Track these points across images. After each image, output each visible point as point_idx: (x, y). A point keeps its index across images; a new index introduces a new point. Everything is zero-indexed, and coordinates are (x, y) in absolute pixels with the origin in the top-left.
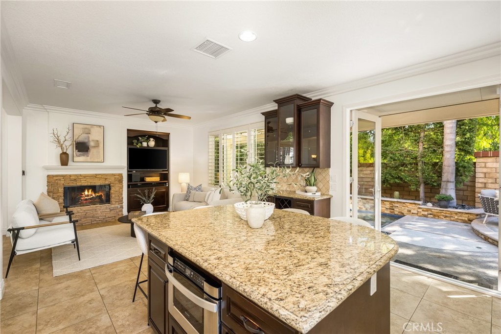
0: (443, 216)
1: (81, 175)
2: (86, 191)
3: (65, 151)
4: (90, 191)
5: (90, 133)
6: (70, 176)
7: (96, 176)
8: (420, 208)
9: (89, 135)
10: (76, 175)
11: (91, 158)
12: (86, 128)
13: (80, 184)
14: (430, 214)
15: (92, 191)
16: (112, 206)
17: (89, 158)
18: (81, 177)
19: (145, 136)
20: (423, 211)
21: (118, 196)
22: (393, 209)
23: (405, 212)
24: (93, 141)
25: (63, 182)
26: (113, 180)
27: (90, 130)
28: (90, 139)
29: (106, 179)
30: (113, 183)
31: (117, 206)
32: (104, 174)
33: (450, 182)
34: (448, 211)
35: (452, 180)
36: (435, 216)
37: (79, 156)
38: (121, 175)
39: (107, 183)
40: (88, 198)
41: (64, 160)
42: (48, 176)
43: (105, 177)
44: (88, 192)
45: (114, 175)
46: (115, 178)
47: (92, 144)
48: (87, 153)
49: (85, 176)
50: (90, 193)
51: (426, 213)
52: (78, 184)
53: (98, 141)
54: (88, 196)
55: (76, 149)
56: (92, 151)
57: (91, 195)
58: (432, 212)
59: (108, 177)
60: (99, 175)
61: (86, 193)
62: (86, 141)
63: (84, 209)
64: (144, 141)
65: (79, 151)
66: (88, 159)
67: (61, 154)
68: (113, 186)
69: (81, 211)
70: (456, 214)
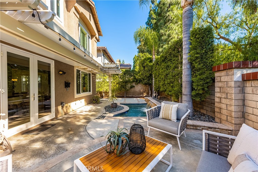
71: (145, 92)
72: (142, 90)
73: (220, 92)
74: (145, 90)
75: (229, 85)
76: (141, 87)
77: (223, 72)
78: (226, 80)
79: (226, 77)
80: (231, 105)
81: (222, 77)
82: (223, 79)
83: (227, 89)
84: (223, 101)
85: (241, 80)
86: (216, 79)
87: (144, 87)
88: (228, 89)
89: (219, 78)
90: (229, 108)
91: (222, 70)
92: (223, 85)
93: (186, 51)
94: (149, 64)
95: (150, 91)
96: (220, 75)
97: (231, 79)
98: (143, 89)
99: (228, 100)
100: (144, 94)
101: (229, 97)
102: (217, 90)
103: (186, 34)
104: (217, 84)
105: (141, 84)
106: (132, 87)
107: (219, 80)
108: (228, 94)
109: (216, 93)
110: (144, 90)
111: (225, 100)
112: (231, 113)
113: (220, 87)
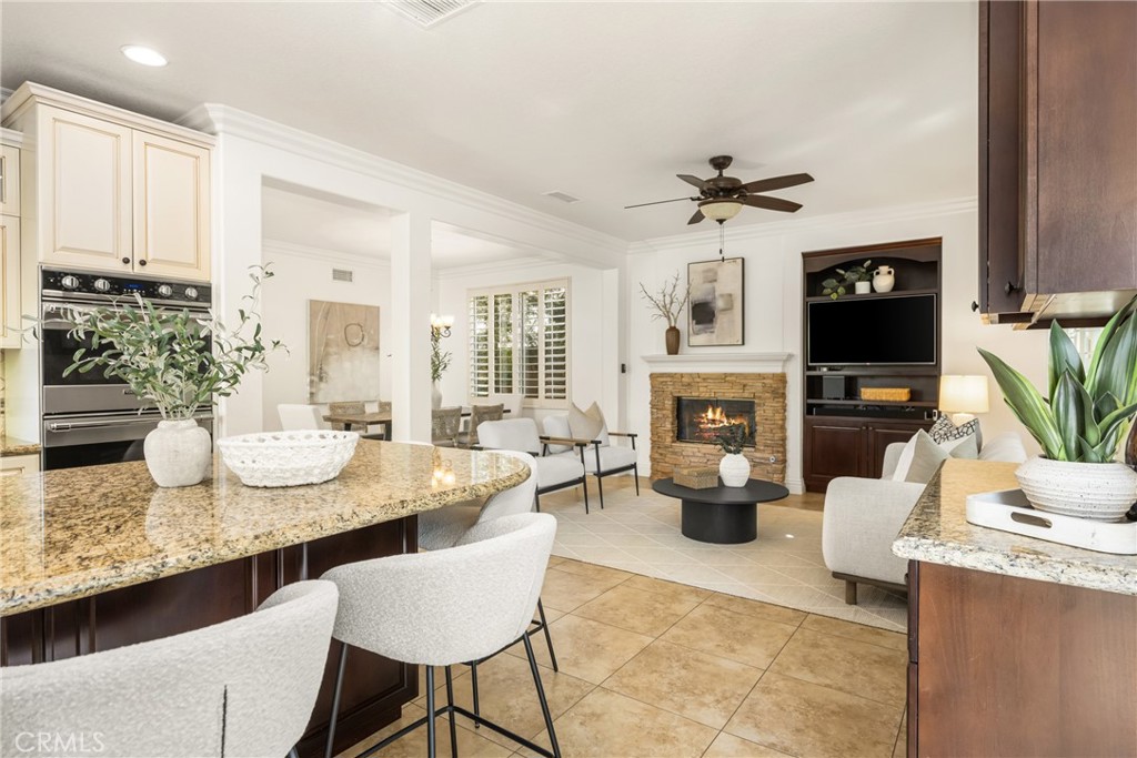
1: (699, 375)
2: (710, 410)
3: (673, 325)
4: (719, 410)
5: (715, 280)
6: (682, 375)
7: (724, 378)
9: (715, 284)
10: (691, 375)
11: (717, 337)
12: (709, 270)
13: (697, 394)
15: (721, 413)
16: (758, 455)
17: (714, 336)
18: (698, 380)
19: (860, 263)
21: (771, 432)
24: (722, 296)
25: (671, 388)
26: (760, 389)
27: (716, 273)
28: (717, 294)
29: (744, 386)
30: (760, 398)
31: (766, 456)
32: (741, 374)
37: (696, 333)
38: (782, 379)
39: (747, 395)
40: (713, 426)
41: (674, 342)
42: (651, 375)
43: (741, 380)
44: (714, 413)
45: (761, 377)
46: (764, 385)
47: (720, 304)
48: (710, 326)
49: (706, 378)
50: (718, 416)
52: (694, 394)
53: (730, 295)
54: (713, 421)
55: (693, 319)
56: (721, 319)
57: (722, 422)
59: (750, 382)
60: (731, 375)
61: (710, 415)
62: (709, 298)
63: (704, 451)
64: (859, 280)
65: (697, 323)
66: (713, 338)
67: (668, 331)
68: (759, 405)
69: (700, 455)
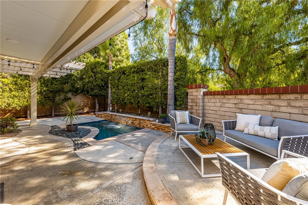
0: (161, 129)
8: (151, 124)
14: (156, 128)
20: (153, 125)
22: (140, 124)
23: (145, 126)
33: (170, 105)
34: (163, 125)
35: (171, 104)
36: (158, 128)
51: (154, 127)
58: (156, 126)
70: (167, 127)
71: (86, 107)
72: (82, 104)
73: (192, 102)
74: (87, 104)
75: (198, 98)
76: (81, 99)
77: (194, 89)
78: (196, 95)
79: (196, 92)
80: (199, 110)
81: (193, 93)
82: (194, 94)
83: (196, 100)
84: (194, 107)
85: (203, 95)
86: (189, 94)
87: (85, 99)
88: (198, 100)
89: (191, 93)
90: (198, 112)
91: (194, 88)
92: (194, 97)
93: (172, 70)
94: (104, 70)
95: (98, 105)
96: (192, 91)
97: (199, 94)
98: (84, 102)
99: (197, 107)
100: (85, 108)
101: (198, 105)
102: (189, 101)
103: (173, 57)
104: (189, 97)
105: (81, 96)
106: (67, 99)
107: (191, 94)
108: (197, 103)
109: (188, 103)
110: (85, 104)
111: (195, 107)
112: (199, 115)
113: (192, 99)
